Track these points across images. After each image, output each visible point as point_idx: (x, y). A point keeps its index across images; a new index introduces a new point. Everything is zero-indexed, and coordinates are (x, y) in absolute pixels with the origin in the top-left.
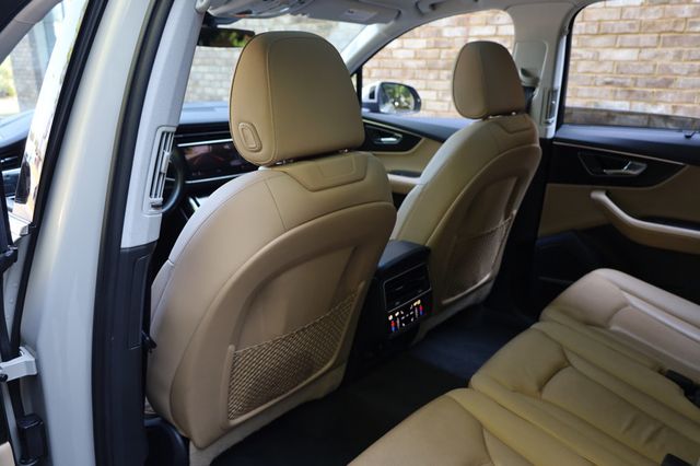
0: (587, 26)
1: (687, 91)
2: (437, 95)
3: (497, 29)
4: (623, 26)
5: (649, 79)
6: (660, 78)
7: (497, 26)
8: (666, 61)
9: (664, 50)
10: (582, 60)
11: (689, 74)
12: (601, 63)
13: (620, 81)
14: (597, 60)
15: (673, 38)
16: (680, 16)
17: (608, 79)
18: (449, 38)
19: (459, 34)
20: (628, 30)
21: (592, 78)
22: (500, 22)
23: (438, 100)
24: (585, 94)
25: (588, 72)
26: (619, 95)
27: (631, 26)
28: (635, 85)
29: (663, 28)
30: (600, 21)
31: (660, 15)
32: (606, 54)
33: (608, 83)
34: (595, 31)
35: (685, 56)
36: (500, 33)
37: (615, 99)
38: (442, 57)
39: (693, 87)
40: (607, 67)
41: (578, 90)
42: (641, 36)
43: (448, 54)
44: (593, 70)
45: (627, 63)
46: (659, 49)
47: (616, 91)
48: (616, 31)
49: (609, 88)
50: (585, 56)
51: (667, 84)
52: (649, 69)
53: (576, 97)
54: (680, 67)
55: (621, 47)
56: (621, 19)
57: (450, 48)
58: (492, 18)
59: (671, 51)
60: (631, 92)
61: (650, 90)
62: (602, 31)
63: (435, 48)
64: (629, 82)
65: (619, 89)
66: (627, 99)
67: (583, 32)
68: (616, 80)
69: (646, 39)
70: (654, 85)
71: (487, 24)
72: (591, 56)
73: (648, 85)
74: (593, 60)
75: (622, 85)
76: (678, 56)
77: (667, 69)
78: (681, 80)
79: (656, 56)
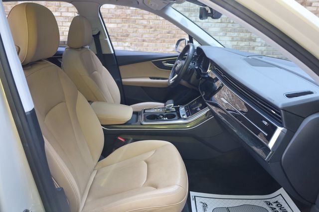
1: (134, 38)
5: (121, 34)
6: (125, 34)
7: (61, 12)
8: (126, 28)
9: (124, 24)
11: (133, 32)
15: (126, 20)
16: (127, 13)
22: (62, 10)
28: (118, 36)
29: (123, 17)
31: (121, 12)
35: (131, 27)
36: (62, 15)
39: (135, 37)
46: (123, 24)
48: (108, 17)
51: (127, 36)
52: (121, 31)
54: (130, 30)
55: (111, 23)
58: (58, 9)
59: (127, 25)
60: (117, 38)
61: (122, 38)
64: (115, 35)
66: (116, 41)
69: (119, 20)
70: (124, 36)
73: (122, 36)
76: (129, 26)
77: (126, 31)
78: (131, 35)
79: (123, 26)
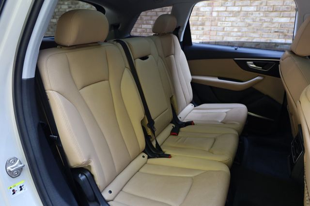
0: (268, 8)
2: (197, 37)
3: (226, 8)
4: (284, 8)
10: (265, 22)
12: (273, 23)
13: (281, 31)
14: (271, 22)
17: (276, 30)
18: (203, 12)
19: (208, 10)
20: (286, 10)
21: (269, 30)
23: (197, 39)
24: (266, 36)
25: (267, 27)
26: (281, 37)
27: (288, 8)
30: (274, 6)
32: (276, 20)
33: (276, 32)
34: (272, 10)
37: (279, 38)
38: (199, 20)
40: (276, 25)
41: (263, 34)
42: (291, 12)
43: (202, 19)
44: (270, 26)
45: (285, 24)
47: (279, 35)
49: (277, 33)
50: (266, 21)
53: (262, 37)
56: (283, 5)
57: (203, 16)
62: (274, 10)
63: (196, 16)
65: (281, 34)
67: (266, 10)
68: (279, 30)
71: (222, 6)
72: (269, 20)
74: (270, 22)
75: (282, 32)
